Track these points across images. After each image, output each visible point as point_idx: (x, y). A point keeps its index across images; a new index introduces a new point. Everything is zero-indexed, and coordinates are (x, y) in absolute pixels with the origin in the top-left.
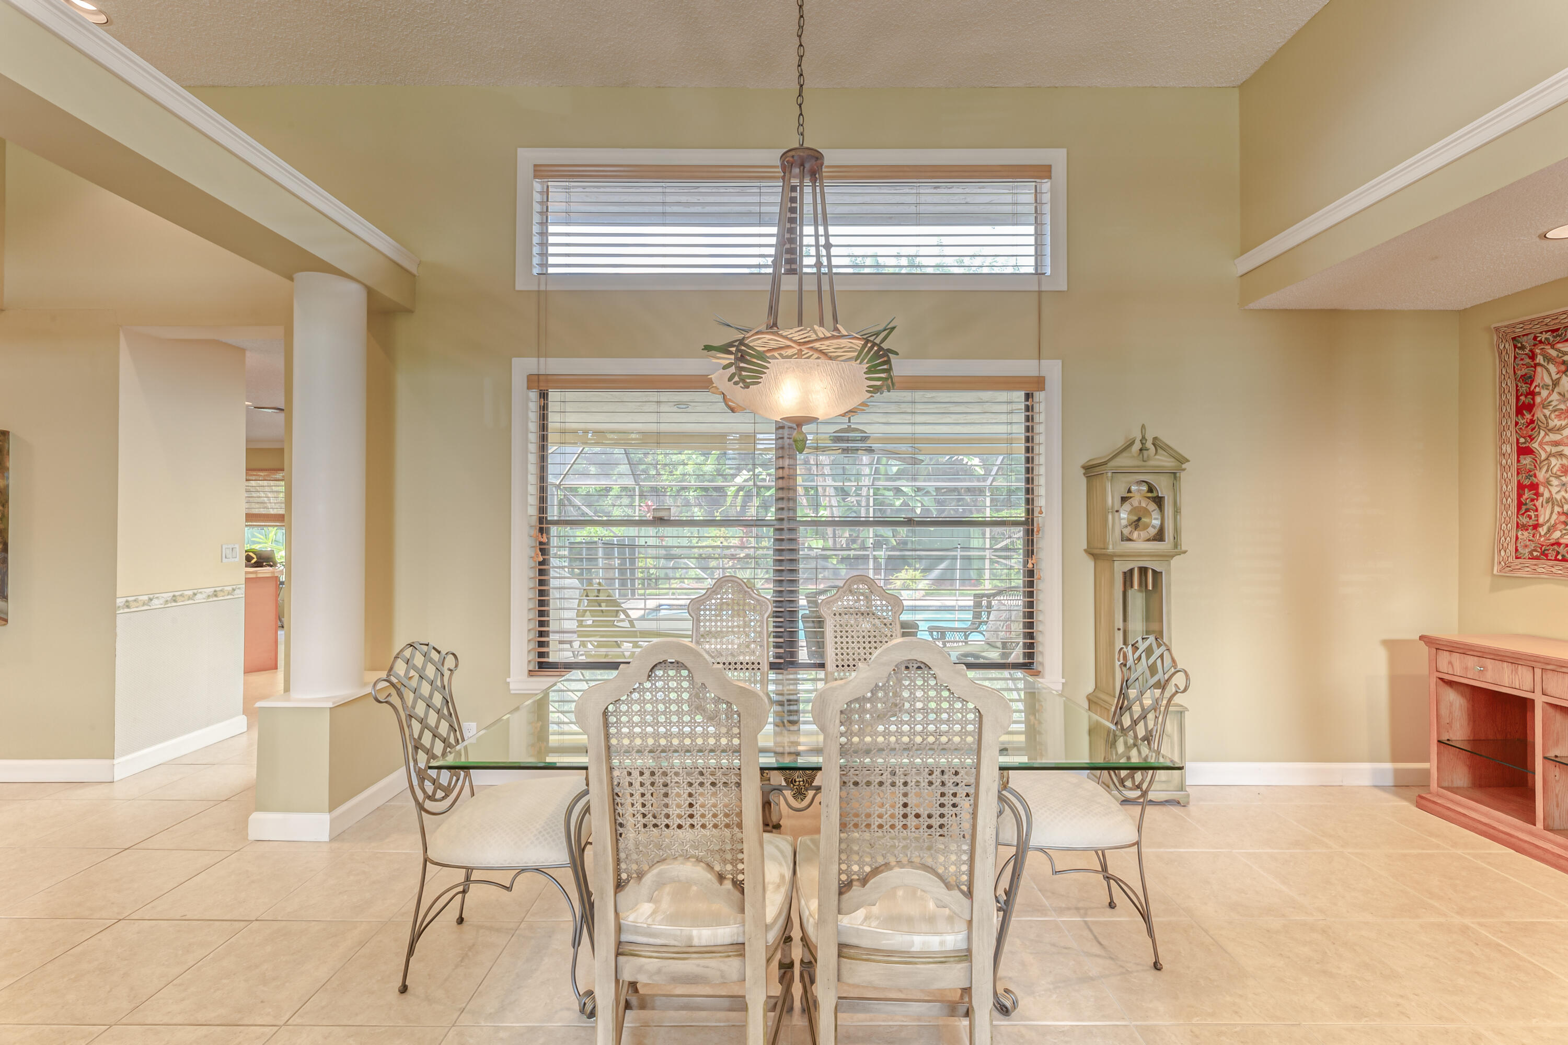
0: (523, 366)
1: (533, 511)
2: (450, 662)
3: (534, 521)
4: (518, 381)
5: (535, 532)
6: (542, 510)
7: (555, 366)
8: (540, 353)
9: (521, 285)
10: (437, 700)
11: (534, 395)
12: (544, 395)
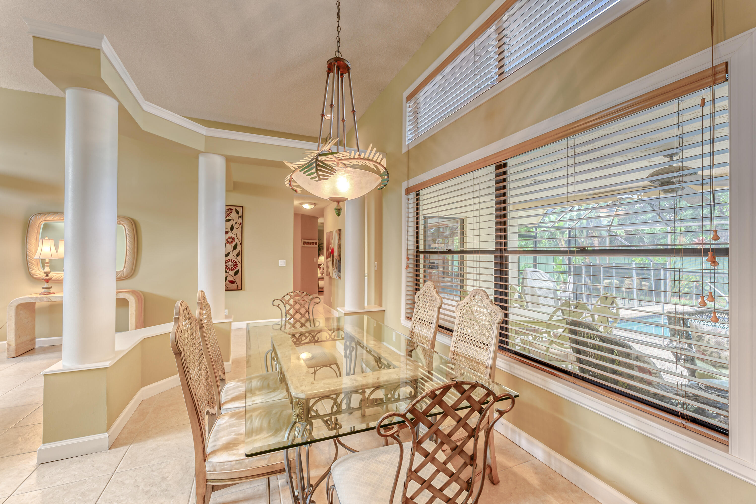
0: (404, 186)
1: (411, 247)
3: (412, 252)
4: (403, 192)
5: (412, 256)
6: (417, 246)
7: (413, 182)
9: (403, 151)
11: (412, 196)
12: (418, 194)
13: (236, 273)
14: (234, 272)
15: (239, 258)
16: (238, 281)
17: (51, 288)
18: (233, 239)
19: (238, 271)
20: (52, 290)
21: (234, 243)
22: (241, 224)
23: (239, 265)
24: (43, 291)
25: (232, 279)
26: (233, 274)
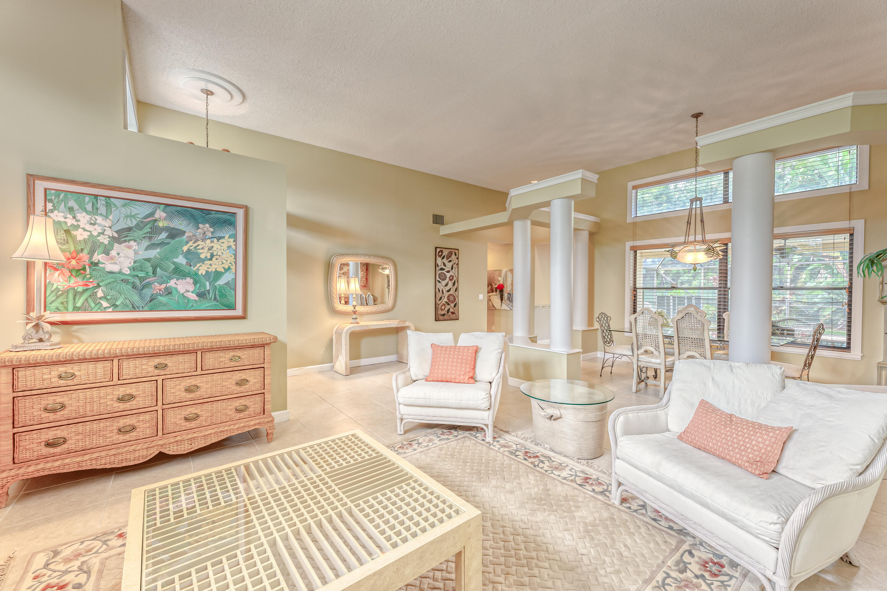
0: (629, 244)
1: (632, 285)
2: (609, 318)
3: (632, 288)
4: (628, 248)
5: (632, 291)
6: (635, 284)
7: (638, 243)
8: (634, 239)
9: (628, 221)
10: (607, 325)
11: (632, 252)
12: (636, 252)
13: (455, 306)
14: (454, 304)
15: (456, 293)
16: (456, 312)
17: (357, 318)
18: (453, 277)
19: (456, 304)
20: (358, 320)
21: (454, 280)
22: (458, 264)
23: (457, 299)
24: (353, 321)
25: (453, 311)
26: (453, 306)
